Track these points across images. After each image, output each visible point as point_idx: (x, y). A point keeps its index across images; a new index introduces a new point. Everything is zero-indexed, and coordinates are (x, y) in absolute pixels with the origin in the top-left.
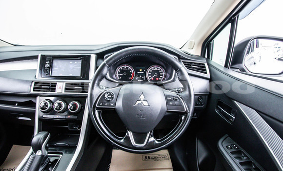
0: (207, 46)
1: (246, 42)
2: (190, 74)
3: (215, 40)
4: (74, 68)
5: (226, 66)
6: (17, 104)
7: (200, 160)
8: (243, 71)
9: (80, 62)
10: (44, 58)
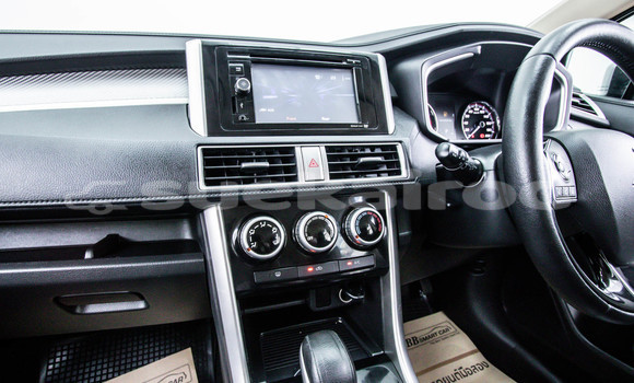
6: (88, 255)
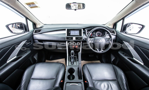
0: (115, 25)
1: (127, 24)
2: (112, 35)
3: (118, 23)
4: (77, 33)
5: (121, 31)
7: (112, 60)
8: (126, 33)
9: (79, 31)
10: (68, 30)
